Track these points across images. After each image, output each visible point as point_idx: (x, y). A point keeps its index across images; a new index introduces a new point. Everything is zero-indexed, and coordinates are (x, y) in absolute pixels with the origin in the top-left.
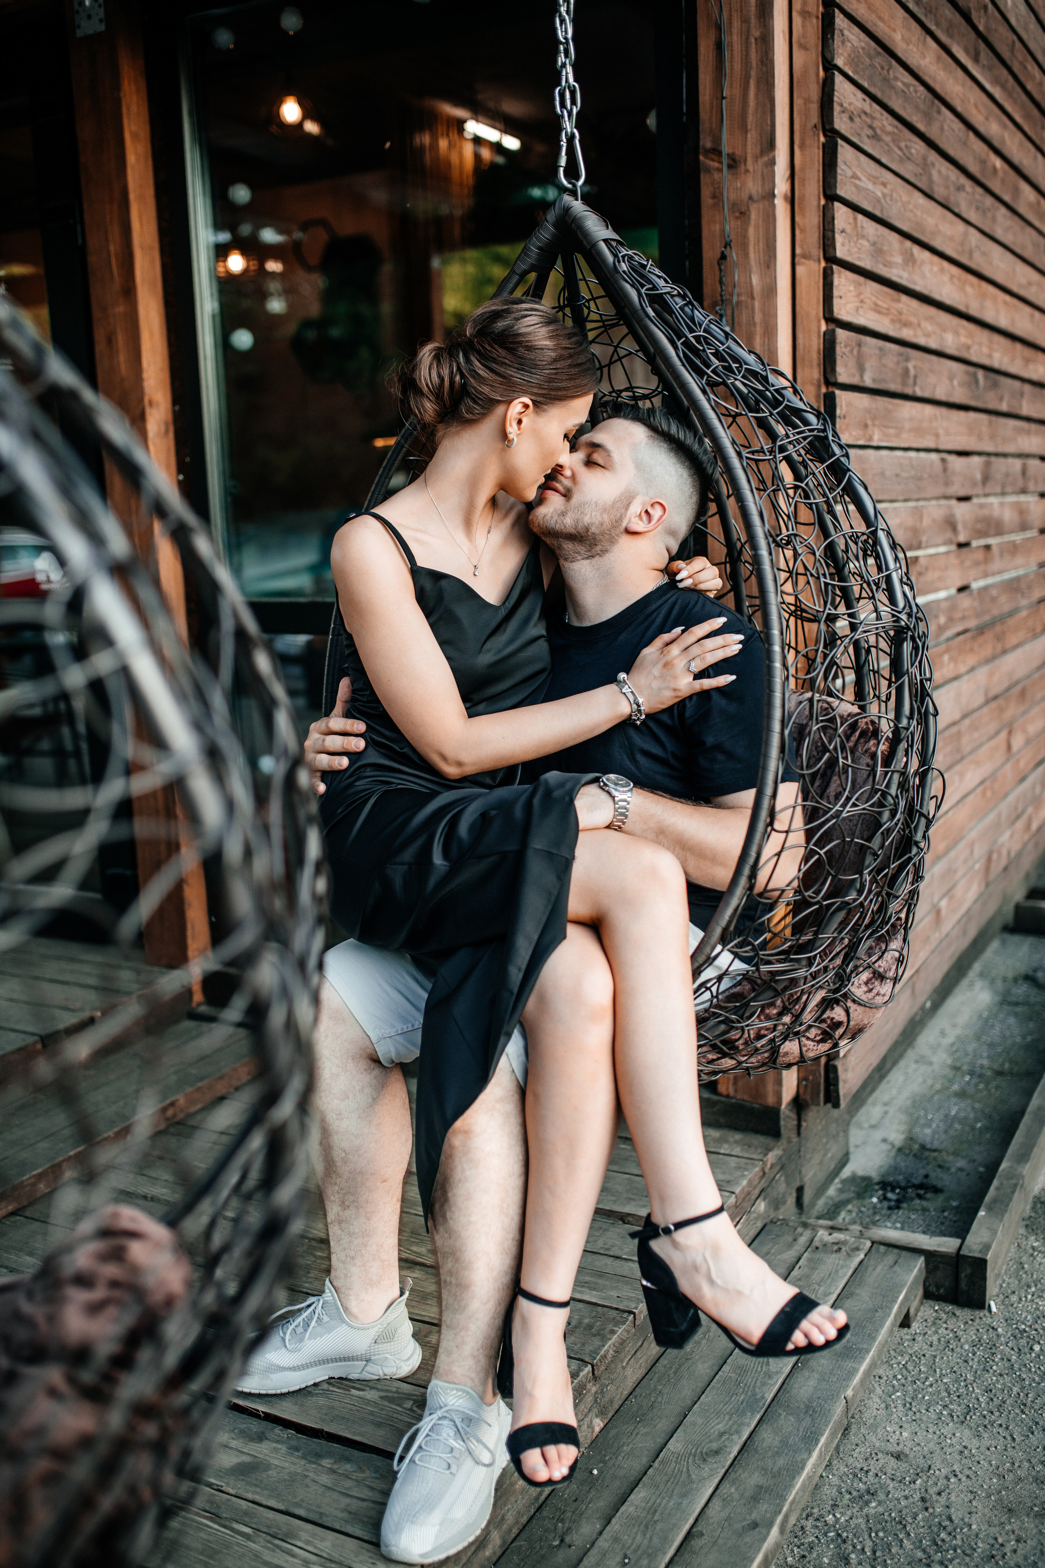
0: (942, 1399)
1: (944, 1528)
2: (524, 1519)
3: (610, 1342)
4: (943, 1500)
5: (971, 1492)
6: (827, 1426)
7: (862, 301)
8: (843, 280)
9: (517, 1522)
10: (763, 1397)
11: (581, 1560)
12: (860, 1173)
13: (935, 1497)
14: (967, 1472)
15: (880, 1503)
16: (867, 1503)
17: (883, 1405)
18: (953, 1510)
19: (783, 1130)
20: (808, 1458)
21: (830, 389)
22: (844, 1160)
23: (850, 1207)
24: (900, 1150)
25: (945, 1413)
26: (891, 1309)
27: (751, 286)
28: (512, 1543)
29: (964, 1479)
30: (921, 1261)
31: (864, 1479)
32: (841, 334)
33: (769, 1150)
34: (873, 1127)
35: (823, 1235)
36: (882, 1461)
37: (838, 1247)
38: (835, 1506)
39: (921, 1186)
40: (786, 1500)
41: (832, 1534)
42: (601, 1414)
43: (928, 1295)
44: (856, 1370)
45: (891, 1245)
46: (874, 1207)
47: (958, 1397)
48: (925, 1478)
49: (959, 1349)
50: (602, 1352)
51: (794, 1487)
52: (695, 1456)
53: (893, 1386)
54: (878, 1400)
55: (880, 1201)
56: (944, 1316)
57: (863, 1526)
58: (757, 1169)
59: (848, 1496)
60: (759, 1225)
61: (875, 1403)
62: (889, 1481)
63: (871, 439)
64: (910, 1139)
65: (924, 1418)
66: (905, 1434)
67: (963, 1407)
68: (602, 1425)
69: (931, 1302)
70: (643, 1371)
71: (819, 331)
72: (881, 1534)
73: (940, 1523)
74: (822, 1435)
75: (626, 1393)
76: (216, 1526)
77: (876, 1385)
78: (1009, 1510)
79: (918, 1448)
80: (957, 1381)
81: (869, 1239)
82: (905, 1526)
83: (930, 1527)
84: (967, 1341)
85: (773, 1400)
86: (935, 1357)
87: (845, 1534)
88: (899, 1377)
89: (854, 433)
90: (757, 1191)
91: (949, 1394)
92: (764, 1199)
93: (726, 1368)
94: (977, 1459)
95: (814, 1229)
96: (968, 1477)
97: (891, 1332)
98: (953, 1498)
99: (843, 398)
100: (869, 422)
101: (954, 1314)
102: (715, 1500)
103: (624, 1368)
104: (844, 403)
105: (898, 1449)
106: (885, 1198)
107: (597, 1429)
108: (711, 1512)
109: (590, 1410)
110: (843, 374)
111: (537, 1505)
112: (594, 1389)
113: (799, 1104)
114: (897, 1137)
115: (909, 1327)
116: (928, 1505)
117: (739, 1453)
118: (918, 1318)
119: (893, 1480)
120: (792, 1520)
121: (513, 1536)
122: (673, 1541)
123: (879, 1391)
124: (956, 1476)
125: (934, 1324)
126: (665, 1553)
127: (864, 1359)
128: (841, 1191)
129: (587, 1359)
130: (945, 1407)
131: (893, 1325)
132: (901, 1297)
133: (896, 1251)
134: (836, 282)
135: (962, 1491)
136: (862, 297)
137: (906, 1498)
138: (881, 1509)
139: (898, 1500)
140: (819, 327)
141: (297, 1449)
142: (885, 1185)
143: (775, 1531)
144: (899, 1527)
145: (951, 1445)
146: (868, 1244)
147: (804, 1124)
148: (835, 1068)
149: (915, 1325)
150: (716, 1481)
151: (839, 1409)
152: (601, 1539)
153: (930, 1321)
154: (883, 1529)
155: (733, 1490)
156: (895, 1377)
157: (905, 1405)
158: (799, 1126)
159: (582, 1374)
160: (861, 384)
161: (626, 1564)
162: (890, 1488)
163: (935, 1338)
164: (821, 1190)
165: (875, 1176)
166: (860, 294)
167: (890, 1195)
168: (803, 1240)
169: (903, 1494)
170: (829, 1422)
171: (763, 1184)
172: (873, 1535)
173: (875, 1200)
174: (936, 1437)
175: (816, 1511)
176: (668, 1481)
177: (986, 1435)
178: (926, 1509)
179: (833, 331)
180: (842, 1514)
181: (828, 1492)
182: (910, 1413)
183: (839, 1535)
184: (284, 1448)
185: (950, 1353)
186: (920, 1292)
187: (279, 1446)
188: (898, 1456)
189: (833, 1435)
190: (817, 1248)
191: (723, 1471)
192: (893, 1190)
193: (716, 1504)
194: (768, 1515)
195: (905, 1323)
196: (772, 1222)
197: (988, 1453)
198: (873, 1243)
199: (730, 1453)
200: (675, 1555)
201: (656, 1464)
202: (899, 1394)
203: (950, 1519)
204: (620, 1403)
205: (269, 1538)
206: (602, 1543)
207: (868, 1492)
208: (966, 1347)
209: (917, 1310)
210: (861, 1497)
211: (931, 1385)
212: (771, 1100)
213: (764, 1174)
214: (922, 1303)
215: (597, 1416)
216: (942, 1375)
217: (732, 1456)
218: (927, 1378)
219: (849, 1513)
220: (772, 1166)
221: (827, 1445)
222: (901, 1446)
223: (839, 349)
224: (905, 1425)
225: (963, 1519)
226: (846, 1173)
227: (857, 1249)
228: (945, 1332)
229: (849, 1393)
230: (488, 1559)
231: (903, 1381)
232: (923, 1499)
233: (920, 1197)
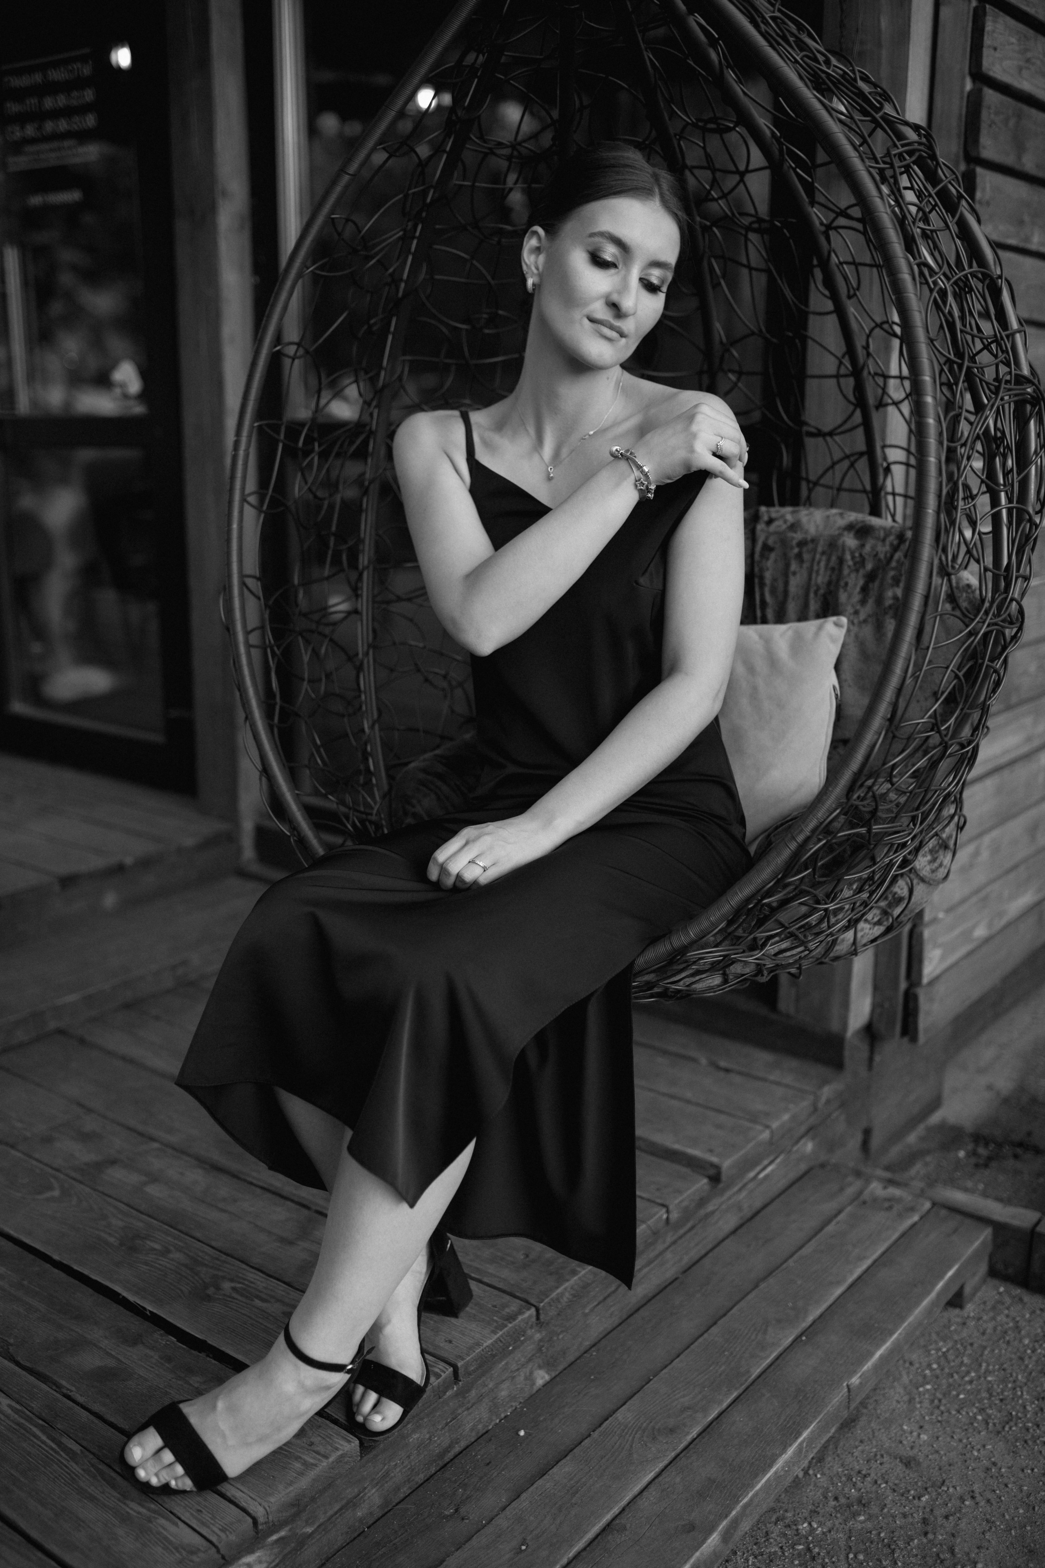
0: (980, 1401)
1: (942, 1561)
2: (421, 1477)
3: (567, 1284)
4: (949, 1525)
5: (988, 1521)
6: (815, 1417)
7: (1028, 60)
8: (1000, 27)
9: (409, 1481)
10: (748, 1372)
11: (470, 1539)
12: (952, 1119)
13: (940, 1520)
14: (989, 1495)
15: (870, 1517)
16: (855, 1515)
17: (906, 1398)
18: (959, 1540)
19: (847, 1061)
20: (781, 1455)
21: (972, 166)
22: (935, 1103)
23: (928, 1159)
24: (1006, 1101)
25: (979, 1417)
26: (934, 1285)
27: (880, 31)
28: (397, 1504)
29: (982, 1503)
30: (986, 1233)
31: (859, 1485)
32: (990, 96)
33: (825, 1082)
34: (981, 1071)
35: (876, 1188)
36: (887, 1466)
37: (889, 1204)
38: (814, 1512)
39: (1020, 1145)
40: (738, 1502)
41: (801, 1547)
42: (548, 1365)
43: (993, 1273)
44: (871, 1354)
45: (954, 1210)
46: (958, 1160)
47: (1001, 1400)
48: (934, 1494)
49: (1016, 1343)
50: (554, 1295)
51: (753, 1487)
52: (644, 1431)
53: (925, 1377)
54: (902, 1391)
55: (968, 1155)
56: (1008, 1300)
57: (842, 1543)
58: (805, 1104)
59: (833, 1503)
60: (803, 1167)
61: (896, 1395)
62: (889, 1492)
63: (1027, 239)
64: (1021, 1089)
65: (953, 1421)
66: (924, 1437)
67: (1004, 1413)
68: (547, 1378)
69: (996, 1282)
70: (616, 1320)
71: (962, 91)
72: (861, 1557)
73: (938, 1555)
74: (807, 1427)
75: (587, 1343)
76: (44, 1438)
77: (904, 1373)
78: (1030, 1551)
79: (936, 1456)
80: (1004, 1381)
81: (930, 1199)
82: (893, 1551)
83: (924, 1557)
84: (1028, 1335)
85: (759, 1376)
86: (985, 1348)
87: (817, 1550)
88: (935, 1366)
89: (1001, 228)
90: (803, 1129)
91: (991, 1395)
92: (813, 1139)
93: (714, 1330)
94: (1006, 1480)
95: (868, 1181)
96: (988, 1501)
97: (929, 1312)
98: (963, 1525)
99: (986, 180)
100: (1026, 218)
101: (1021, 1300)
102: (652, 1488)
103: (586, 1315)
104: (988, 185)
105: (911, 1453)
106: (974, 1153)
107: (540, 1382)
108: (644, 1503)
109: (530, 1360)
110: (989, 149)
111: (441, 1463)
112: (538, 1336)
113: (870, 1032)
114: (1004, 1082)
115: (961, 1307)
116: (929, 1528)
117: (699, 1435)
118: (976, 1299)
119: (894, 1491)
120: (745, 1526)
121: (402, 1496)
122: (586, 1532)
123: (905, 1379)
124: (973, 1497)
125: (994, 1308)
126: (571, 1546)
127: (884, 1341)
128: (922, 1139)
129: (533, 1301)
130: (982, 1410)
131: (934, 1304)
132: (950, 1273)
133: (959, 1217)
134: (989, 26)
135: (976, 1518)
136: (1029, 55)
137: (905, 1516)
138: (869, 1525)
139: (894, 1517)
140: (963, 86)
141: (169, 1359)
142: (978, 1138)
143: (714, 1539)
144: (886, 1551)
145: (977, 1459)
146: (928, 1205)
147: (877, 1058)
148: (916, 998)
149: (970, 1308)
150: (661, 1465)
151: (837, 1398)
152: (502, 1515)
153: (989, 1305)
154: (866, 1550)
155: (678, 1480)
156: (929, 1366)
157: (932, 1401)
158: (871, 1059)
159: (520, 1318)
160: (1017, 167)
161: (521, 1551)
162: (887, 1502)
163: (990, 1325)
164: (898, 1135)
165: (968, 1125)
166: (1026, 50)
167: (982, 1151)
168: (850, 1191)
169: (902, 1510)
170: (820, 1413)
171: (812, 1121)
172: (851, 1556)
173: (962, 1154)
174: (961, 1446)
175: (789, 1515)
176: (602, 1457)
177: (1024, 1453)
178: (926, 1534)
179: (980, 91)
180: (821, 1524)
181: (811, 1494)
182: (937, 1412)
183: (809, 1549)
184: (156, 1357)
185: (1004, 1346)
186: (983, 1268)
187: (151, 1353)
188: (908, 1463)
189: (823, 1428)
190: (864, 1203)
191: (673, 1454)
192: (986, 1145)
193: (653, 1492)
194: (711, 1517)
195: (956, 1301)
196: (823, 1166)
197: (1021, 1475)
198: (934, 1204)
199: (688, 1433)
200: (584, 1549)
201: (595, 1435)
202: (928, 1387)
203: (952, 1551)
204: (577, 1354)
205: (95, 1461)
206: (502, 1522)
207: (859, 1501)
208: (1026, 1341)
209: (976, 1290)
210: (849, 1506)
211: (971, 1382)
212: (835, 1026)
213: (816, 1109)
214: (984, 1281)
215: (540, 1367)
216: (988, 1372)
217: (689, 1438)
218: (968, 1373)
219: (829, 1524)
220: (828, 1102)
221: (810, 1440)
222: (916, 1451)
223: (985, 116)
224: (926, 1427)
225: (968, 1554)
226: (935, 1118)
227: (912, 1209)
228: (1005, 1319)
229: (855, 1380)
230: (361, 1520)
231: (938, 1372)
232: (925, 1521)
233: (1016, 1156)
